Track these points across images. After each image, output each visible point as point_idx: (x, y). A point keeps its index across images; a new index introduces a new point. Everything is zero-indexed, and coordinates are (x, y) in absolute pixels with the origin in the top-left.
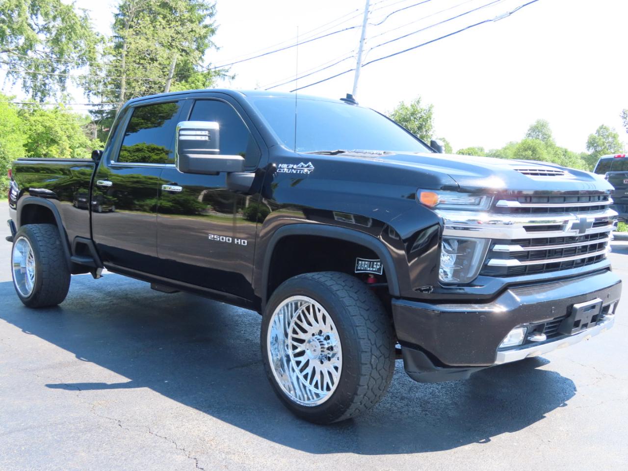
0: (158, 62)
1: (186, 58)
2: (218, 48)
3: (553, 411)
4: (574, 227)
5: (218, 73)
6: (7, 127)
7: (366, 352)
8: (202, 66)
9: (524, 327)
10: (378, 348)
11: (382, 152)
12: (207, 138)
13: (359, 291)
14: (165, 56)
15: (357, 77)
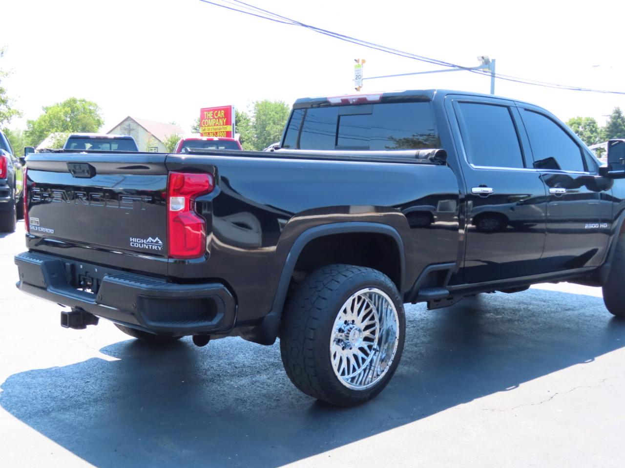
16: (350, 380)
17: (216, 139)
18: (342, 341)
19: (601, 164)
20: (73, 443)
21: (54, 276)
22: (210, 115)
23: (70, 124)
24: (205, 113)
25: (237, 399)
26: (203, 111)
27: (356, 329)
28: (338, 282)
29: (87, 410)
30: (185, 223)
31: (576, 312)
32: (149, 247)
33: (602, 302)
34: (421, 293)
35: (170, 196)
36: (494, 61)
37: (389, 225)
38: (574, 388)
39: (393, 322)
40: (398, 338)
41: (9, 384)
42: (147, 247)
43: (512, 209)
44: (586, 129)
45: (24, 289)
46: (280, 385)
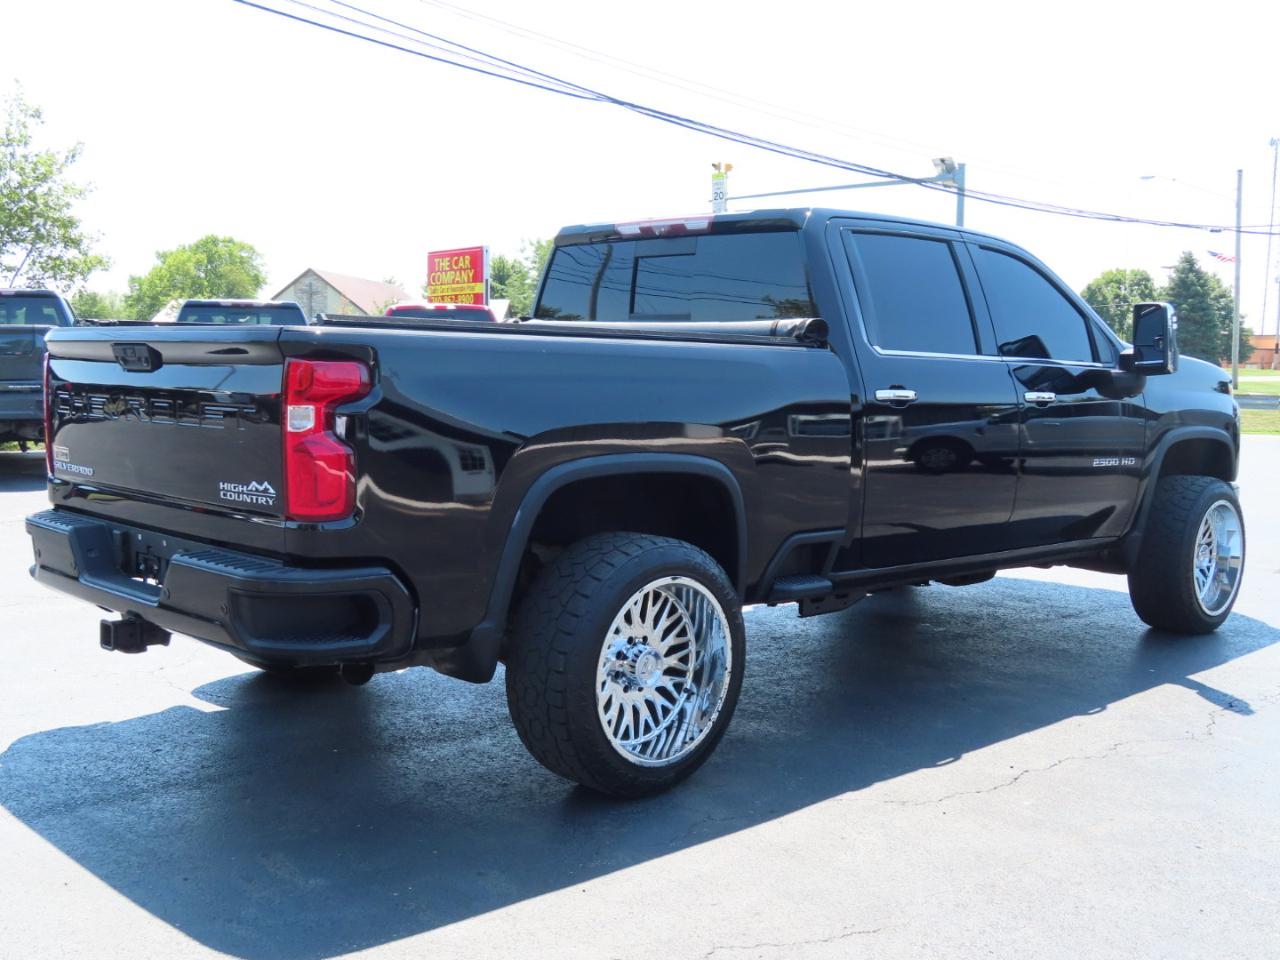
16: (639, 748)
17: (451, 306)
18: (623, 674)
19: (1124, 349)
20: (109, 863)
21: (93, 555)
22: (445, 263)
23: (206, 283)
24: (437, 260)
25: (428, 784)
26: (433, 257)
27: (650, 653)
28: (612, 565)
29: (147, 802)
30: (315, 455)
31: (1082, 621)
32: (252, 499)
33: (1129, 602)
34: (779, 586)
35: (286, 404)
36: (962, 166)
37: (715, 459)
38: (1060, 762)
39: (721, 640)
40: (729, 669)
41: (13, 754)
42: (249, 501)
43: (979, 430)
44: (1132, 291)
45: (41, 579)
46: (514, 758)
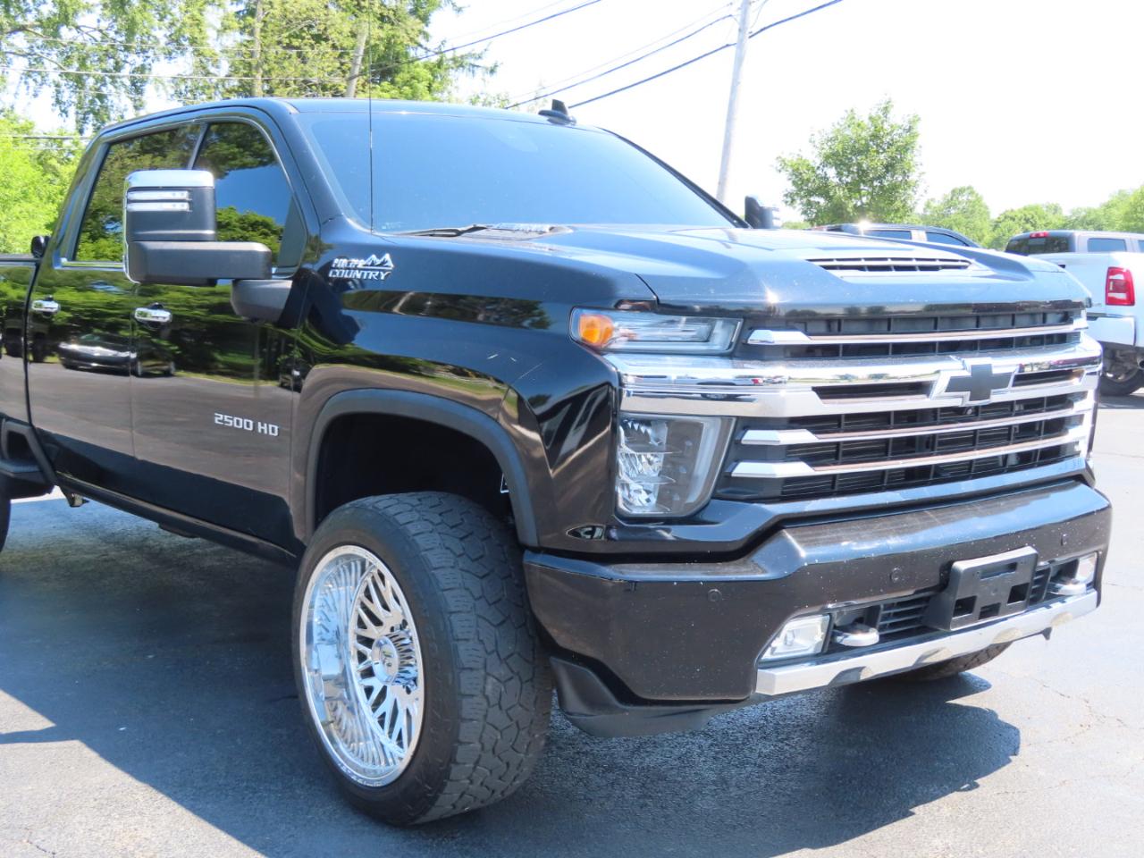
0: (331, 42)
1: (391, 32)
2: (459, 10)
3: (936, 802)
4: (955, 385)
5: (459, 63)
6: (11, 188)
7: (471, 669)
8: (426, 49)
9: (824, 612)
10: (503, 661)
11: (546, 228)
12: (185, 207)
13: (471, 534)
14: (346, 29)
15: (739, 60)
